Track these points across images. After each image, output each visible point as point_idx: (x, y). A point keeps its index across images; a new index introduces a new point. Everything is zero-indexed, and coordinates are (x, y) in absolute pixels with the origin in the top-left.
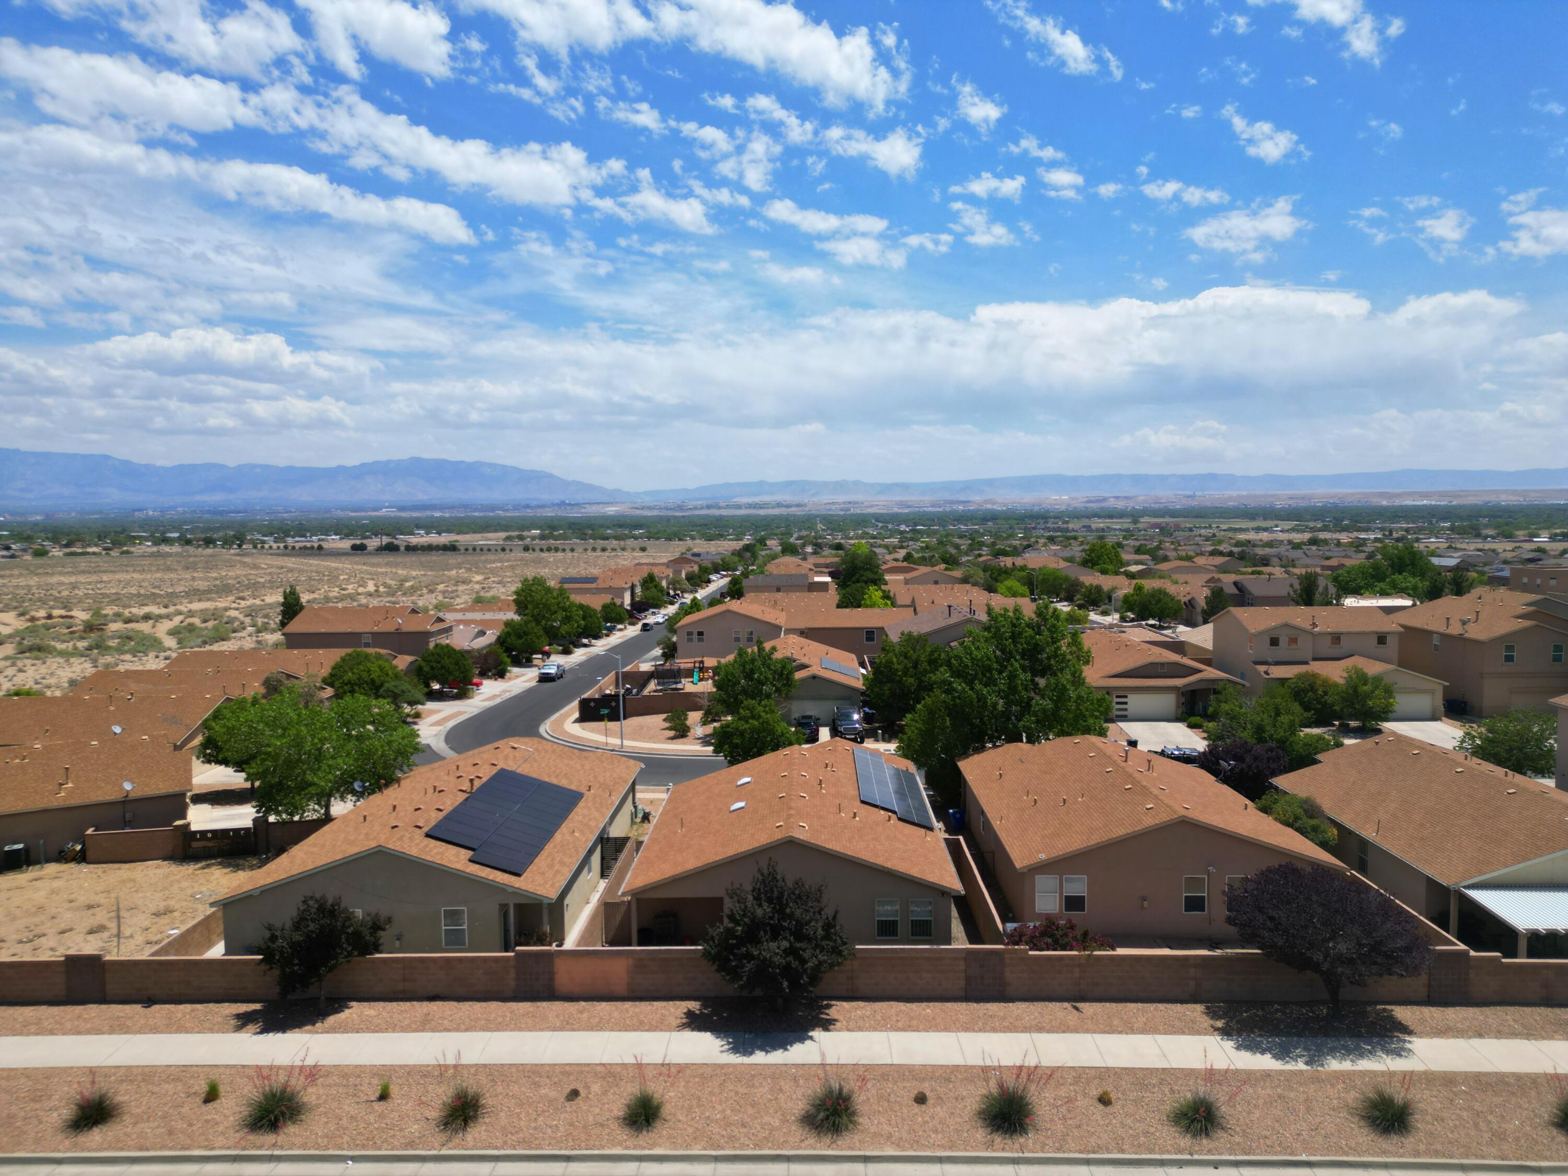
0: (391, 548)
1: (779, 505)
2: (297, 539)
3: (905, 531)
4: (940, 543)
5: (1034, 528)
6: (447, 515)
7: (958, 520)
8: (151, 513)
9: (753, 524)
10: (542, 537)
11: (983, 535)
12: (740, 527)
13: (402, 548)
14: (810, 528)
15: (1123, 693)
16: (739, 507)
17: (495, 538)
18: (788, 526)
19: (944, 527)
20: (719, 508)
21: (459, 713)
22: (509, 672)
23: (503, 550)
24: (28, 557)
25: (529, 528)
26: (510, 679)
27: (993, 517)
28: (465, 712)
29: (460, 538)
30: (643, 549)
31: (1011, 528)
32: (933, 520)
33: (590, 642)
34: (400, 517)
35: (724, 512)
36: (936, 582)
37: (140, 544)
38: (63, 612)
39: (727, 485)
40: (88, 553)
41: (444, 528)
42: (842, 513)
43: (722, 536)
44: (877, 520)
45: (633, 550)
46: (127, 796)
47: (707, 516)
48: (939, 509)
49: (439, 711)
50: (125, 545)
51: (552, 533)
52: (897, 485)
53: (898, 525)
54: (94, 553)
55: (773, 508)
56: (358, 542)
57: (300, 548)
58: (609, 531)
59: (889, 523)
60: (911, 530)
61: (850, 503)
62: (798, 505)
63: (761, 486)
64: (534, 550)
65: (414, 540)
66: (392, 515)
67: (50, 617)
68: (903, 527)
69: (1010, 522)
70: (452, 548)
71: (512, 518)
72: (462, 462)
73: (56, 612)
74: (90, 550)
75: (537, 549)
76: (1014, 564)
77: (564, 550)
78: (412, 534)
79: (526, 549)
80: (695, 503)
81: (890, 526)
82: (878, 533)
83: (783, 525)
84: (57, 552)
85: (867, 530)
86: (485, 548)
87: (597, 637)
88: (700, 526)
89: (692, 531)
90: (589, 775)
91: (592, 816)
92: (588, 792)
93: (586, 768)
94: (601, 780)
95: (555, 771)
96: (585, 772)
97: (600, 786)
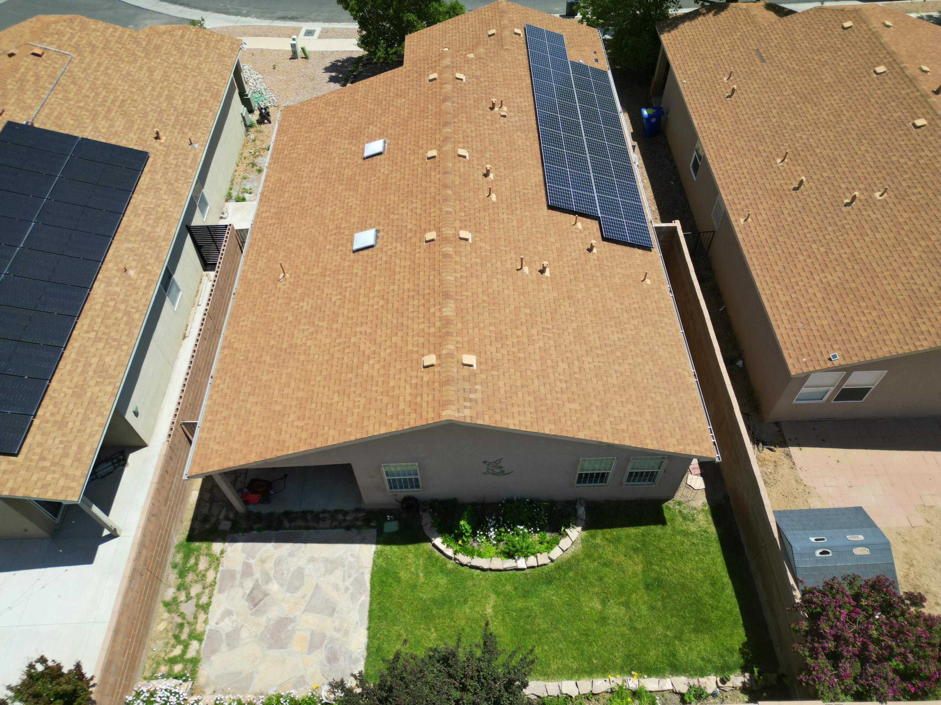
90: (160, 95)
91: (160, 210)
92: (156, 144)
93: (157, 75)
94: (178, 101)
95: (105, 100)
96: (154, 89)
97: (177, 120)
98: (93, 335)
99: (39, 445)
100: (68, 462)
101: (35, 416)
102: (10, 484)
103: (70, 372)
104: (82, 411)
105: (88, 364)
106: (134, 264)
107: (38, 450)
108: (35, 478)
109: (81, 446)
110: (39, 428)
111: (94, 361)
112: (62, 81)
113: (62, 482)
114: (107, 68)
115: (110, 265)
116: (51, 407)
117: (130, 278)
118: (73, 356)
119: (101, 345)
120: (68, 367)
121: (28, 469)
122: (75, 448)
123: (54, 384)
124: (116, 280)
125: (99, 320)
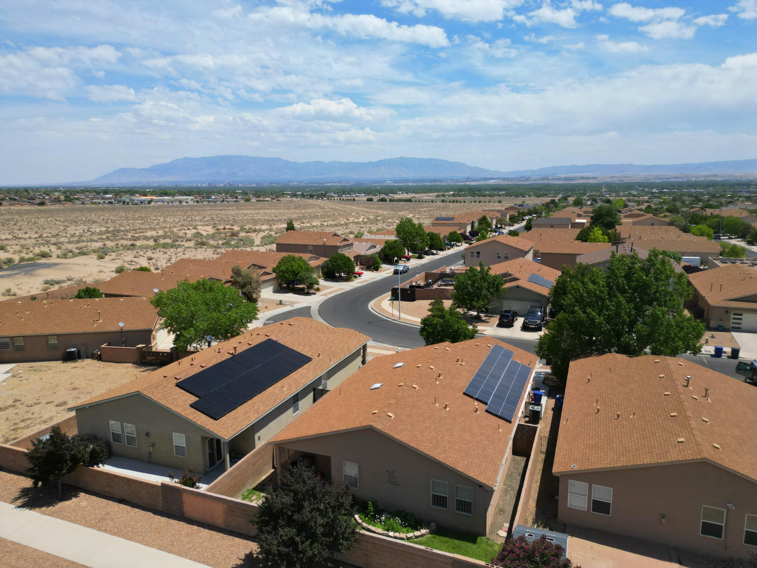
0: (383, 200)
1: (582, 178)
2: (347, 195)
3: (655, 193)
4: (674, 200)
5: (740, 191)
6: (414, 184)
7: (690, 186)
8: (295, 183)
9: (565, 188)
10: (454, 195)
11: (705, 195)
12: (558, 190)
13: (388, 200)
14: (597, 191)
15: (739, 312)
16: (559, 179)
17: (431, 196)
18: (585, 189)
19: (680, 190)
20: (548, 180)
21: (341, 289)
22: (381, 267)
23: (432, 202)
24: (242, 202)
25: (449, 191)
26: (380, 271)
27: (714, 184)
28: (343, 289)
29: (416, 195)
30: (500, 202)
31: (724, 191)
32: (675, 186)
33: (437, 252)
34: (394, 186)
35: (551, 182)
36: (652, 224)
37: (286, 197)
38: (230, 227)
39: (554, 167)
40: (264, 201)
41: (411, 191)
42: (619, 182)
43: (546, 195)
44: (639, 186)
45: (495, 202)
46: (122, 329)
47: (541, 184)
48: (679, 180)
49: (332, 287)
50: (280, 197)
51: (459, 193)
52: (654, 166)
53: (652, 189)
54: (267, 201)
55: (578, 179)
56: (370, 197)
57: (346, 200)
58: (487, 192)
59: (646, 188)
60: (659, 192)
61: (624, 177)
62: (593, 178)
63: (573, 168)
64: (446, 202)
65: (396, 197)
66: (391, 184)
67: (224, 229)
68: (654, 190)
69: (724, 187)
70: (410, 200)
71: (443, 185)
72: (422, 159)
73: (227, 227)
74: (266, 199)
75: (448, 201)
76: (712, 214)
77: (460, 202)
78: (396, 193)
79: (443, 201)
80: (536, 177)
81: (646, 190)
82: (638, 194)
83: (583, 189)
84: (254, 200)
85: (631, 192)
86: (424, 201)
87: (442, 250)
88: (536, 189)
89: (531, 192)
90: (327, 345)
91: (306, 375)
92: (317, 358)
93: (330, 340)
94: (333, 349)
95: (306, 341)
96: (326, 343)
97: (329, 353)
98: (260, 400)
99: (224, 421)
100: (231, 429)
101: (228, 413)
102: (209, 427)
103: (246, 407)
104: (244, 418)
105: (254, 407)
106: (287, 387)
107: (223, 422)
108: (218, 428)
109: (237, 427)
110: (227, 417)
111: (256, 407)
112: (294, 333)
113: (225, 433)
114: (313, 333)
115: (279, 384)
116: (234, 413)
117: (283, 390)
118: (250, 403)
119: (261, 404)
120: (247, 405)
121: (217, 425)
122: (235, 426)
123: (239, 408)
124: (278, 389)
125: (265, 397)
